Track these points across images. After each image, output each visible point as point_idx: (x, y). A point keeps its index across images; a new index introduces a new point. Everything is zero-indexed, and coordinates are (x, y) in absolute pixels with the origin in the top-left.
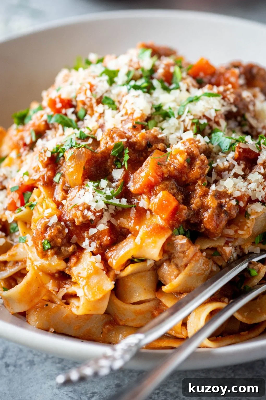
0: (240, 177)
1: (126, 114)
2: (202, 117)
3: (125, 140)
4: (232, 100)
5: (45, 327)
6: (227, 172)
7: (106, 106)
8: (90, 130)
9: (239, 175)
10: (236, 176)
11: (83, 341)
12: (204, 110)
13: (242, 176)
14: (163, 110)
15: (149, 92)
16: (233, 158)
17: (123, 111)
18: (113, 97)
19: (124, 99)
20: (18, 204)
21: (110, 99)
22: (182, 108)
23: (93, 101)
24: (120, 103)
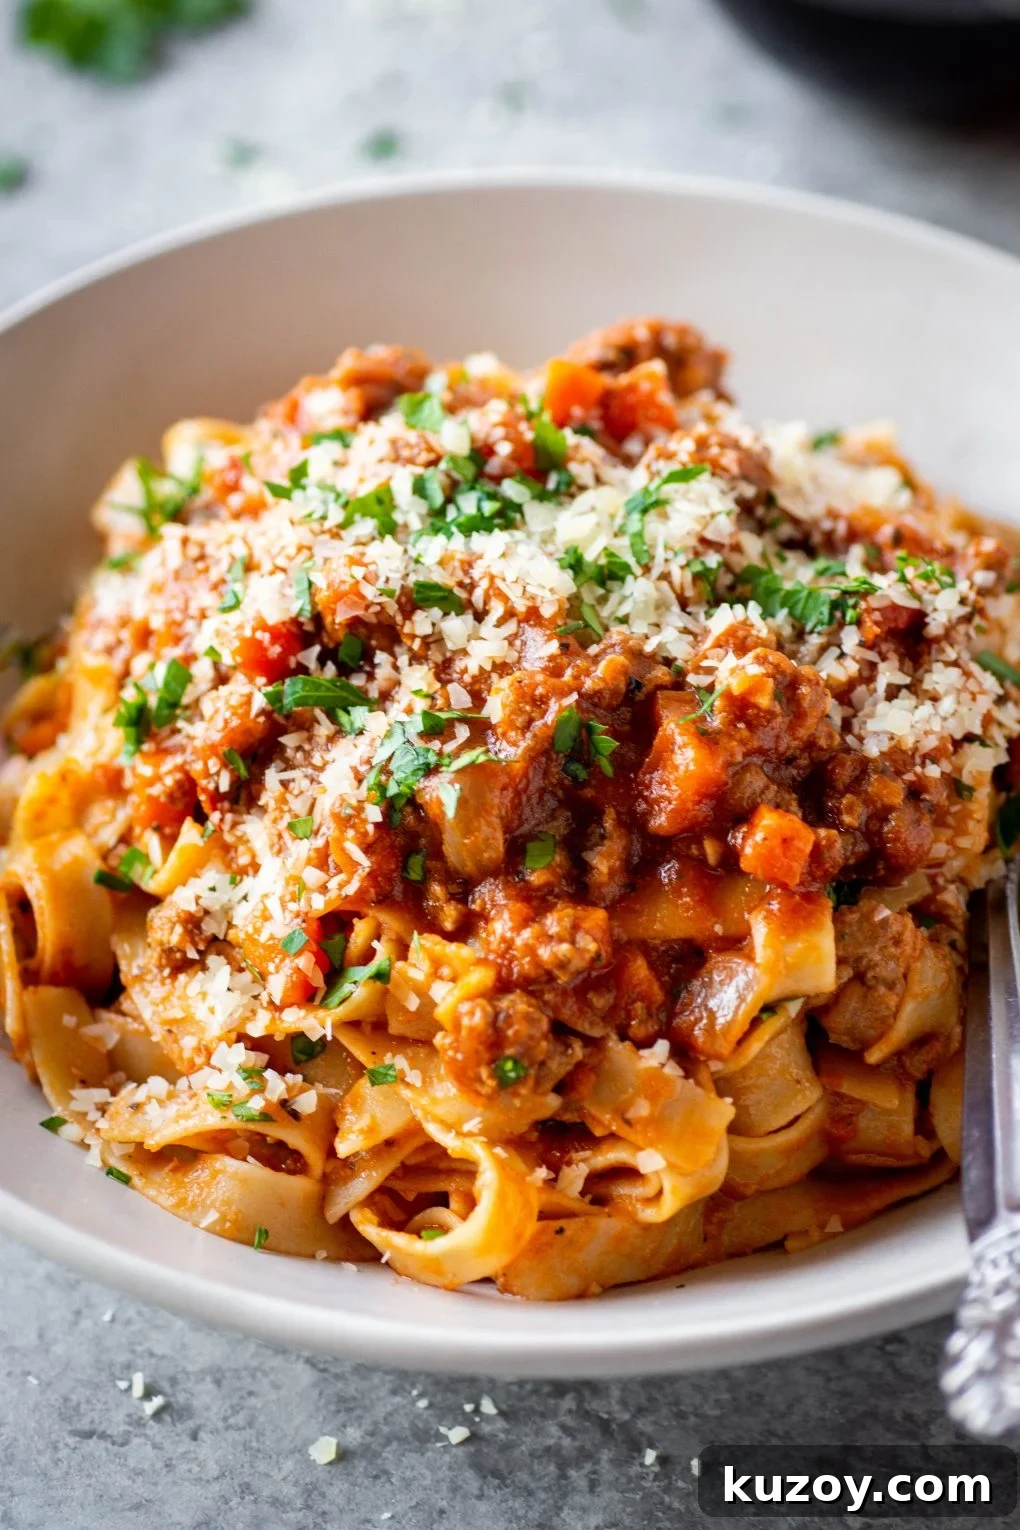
0: (904, 692)
1: (510, 614)
2: (700, 548)
3: (575, 696)
4: (735, 469)
5: (574, 1291)
6: (861, 689)
7: (436, 612)
8: (427, 696)
9: (899, 688)
10: (892, 693)
11: (682, 1286)
12: (698, 528)
13: (907, 687)
14: (589, 565)
15: (509, 525)
16: (862, 644)
17: (497, 609)
18: (438, 577)
19: (476, 573)
20: (318, 980)
21: (436, 587)
22: (638, 540)
23: (392, 608)
24: (470, 588)
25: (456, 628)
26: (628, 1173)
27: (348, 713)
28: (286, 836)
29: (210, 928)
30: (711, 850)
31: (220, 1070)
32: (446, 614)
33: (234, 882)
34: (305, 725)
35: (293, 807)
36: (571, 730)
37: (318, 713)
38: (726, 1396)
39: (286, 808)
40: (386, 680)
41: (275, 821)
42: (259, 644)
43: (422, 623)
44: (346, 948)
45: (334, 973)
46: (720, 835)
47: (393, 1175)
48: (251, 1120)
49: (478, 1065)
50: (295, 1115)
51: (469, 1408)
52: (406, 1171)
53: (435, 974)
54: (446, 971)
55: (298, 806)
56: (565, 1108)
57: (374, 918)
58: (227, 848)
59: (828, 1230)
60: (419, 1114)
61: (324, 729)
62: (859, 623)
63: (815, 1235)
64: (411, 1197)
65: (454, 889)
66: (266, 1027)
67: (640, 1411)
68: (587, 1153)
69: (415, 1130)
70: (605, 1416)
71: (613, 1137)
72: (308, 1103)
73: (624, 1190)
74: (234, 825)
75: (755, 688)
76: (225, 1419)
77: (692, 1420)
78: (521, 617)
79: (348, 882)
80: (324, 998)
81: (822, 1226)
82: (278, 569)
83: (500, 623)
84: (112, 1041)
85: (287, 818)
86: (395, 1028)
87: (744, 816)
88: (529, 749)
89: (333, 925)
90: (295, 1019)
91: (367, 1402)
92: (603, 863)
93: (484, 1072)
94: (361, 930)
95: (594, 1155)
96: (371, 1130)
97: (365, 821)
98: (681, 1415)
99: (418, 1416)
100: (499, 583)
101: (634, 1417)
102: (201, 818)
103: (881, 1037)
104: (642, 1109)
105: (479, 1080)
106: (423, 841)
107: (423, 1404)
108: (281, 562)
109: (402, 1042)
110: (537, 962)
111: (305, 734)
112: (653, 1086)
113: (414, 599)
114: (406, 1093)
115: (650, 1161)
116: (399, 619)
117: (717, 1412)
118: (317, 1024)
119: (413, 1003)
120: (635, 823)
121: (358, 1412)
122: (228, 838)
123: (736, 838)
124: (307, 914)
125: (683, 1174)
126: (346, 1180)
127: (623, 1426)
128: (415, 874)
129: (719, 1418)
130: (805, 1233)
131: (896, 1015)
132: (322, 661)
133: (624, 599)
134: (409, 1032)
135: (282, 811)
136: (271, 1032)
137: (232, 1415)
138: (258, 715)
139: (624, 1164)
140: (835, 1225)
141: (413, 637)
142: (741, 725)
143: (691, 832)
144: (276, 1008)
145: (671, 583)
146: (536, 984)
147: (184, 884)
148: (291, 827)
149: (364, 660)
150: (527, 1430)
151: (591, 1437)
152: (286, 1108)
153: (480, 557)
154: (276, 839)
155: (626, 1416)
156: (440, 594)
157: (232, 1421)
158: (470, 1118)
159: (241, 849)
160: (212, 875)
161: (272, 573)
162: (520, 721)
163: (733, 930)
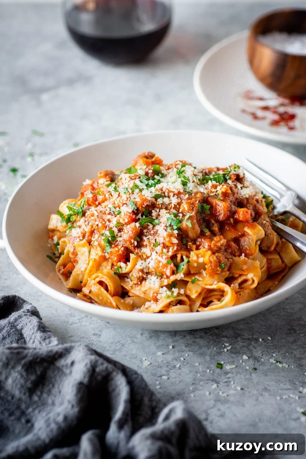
3: (198, 201)
7: (161, 199)
8: (168, 213)
16: (232, 182)
17: (172, 194)
18: (157, 193)
19: (164, 190)
20: (175, 268)
21: (158, 195)
22: (185, 178)
23: (154, 200)
24: (164, 193)
25: (166, 200)
26: (246, 281)
27: (154, 222)
28: (154, 248)
29: (145, 271)
30: (232, 220)
31: (162, 293)
32: (163, 199)
33: (145, 261)
34: (146, 227)
35: (152, 242)
36: (200, 207)
37: (149, 224)
38: (265, 327)
39: (151, 243)
40: (156, 215)
41: (150, 246)
42: (130, 216)
43: (160, 201)
44: (177, 261)
45: (177, 266)
46: (233, 217)
47: (202, 301)
48: (176, 297)
49: (217, 267)
50: (182, 295)
51: (223, 346)
52: (204, 299)
53: (198, 257)
54: (200, 256)
55: (153, 241)
56: (230, 273)
57: (181, 253)
58: (140, 256)
59: (276, 284)
60: (204, 286)
61: (151, 226)
62: (230, 179)
63: (274, 286)
64: (206, 304)
65: (193, 242)
66: (167, 282)
67: (252, 335)
68: (236, 281)
69: (204, 289)
70: (247, 338)
71: (240, 275)
72: (182, 291)
73: (245, 285)
74: (140, 251)
75: (227, 190)
76: (183, 364)
77: (262, 333)
78: (177, 194)
79: (174, 248)
80: (177, 272)
81: (274, 284)
82: (124, 204)
83: (173, 196)
84: (132, 302)
85: (152, 245)
86: (192, 272)
87: (235, 213)
88: (195, 212)
89: (173, 258)
90: (173, 278)
91: (205, 352)
92: (216, 228)
93: (218, 268)
94: (179, 256)
95: (237, 281)
96: (196, 292)
97: (175, 234)
98: (260, 333)
99: (216, 351)
100: (170, 190)
101: (252, 336)
102: (132, 253)
103: (272, 244)
104: (245, 267)
105: (218, 270)
106: (184, 236)
107: (215, 349)
108: (124, 202)
109: (194, 274)
110: (217, 247)
111: (147, 229)
112: (245, 263)
113: (156, 197)
114: (200, 283)
115: (250, 276)
116: (155, 202)
117: (265, 330)
118: (180, 276)
119: (196, 265)
120: (217, 221)
121: (205, 354)
122: (140, 254)
123: (236, 216)
124: (168, 257)
125: (257, 276)
126: (194, 304)
127: (251, 338)
128: (185, 242)
129: (266, 331)
130: (272, 286)
131: (273, 239)
132: (142, 216)
133: (189, 188)
134: (195, 272)
135: (150, 244)
136: (168, 283)
137: (184, 363)
138: (139, 227)
139: (244, 279)
140: (276, 283)
141: (159, 205)
142: (227, 197)
143: (228, 218)
144: (168, 277)
145: (195, 183)
146: (219, 250)
147: (136, 264)
148: (154, 245)
149: (150, 213)
150: (236, 345)
151: (248, 342)
152: (179, 294)
153: (163, 187)
154: (151, 249)
155: (251, 337)
156: (160, 196)
157: (184, 364)
158: (215, 282)
159: (143, 255)
160: (140, 262)
161: (123, 206)
162: (191, 208)
163: (243, 233)
